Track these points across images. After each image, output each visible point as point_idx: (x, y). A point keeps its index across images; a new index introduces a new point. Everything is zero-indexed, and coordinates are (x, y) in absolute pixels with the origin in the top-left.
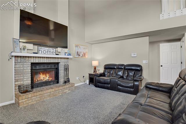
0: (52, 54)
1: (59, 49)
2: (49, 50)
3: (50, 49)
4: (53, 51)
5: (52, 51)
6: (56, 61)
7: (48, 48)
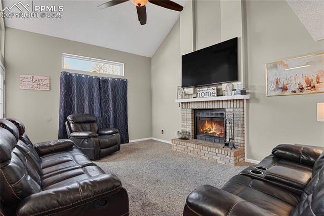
0: (211, 96)
1: (224, 86)
2: (208, 91)
3: (209, 88)
4: (214, 91)
5: (211, 91)
6: (217, 106)
7: (207, 89)
